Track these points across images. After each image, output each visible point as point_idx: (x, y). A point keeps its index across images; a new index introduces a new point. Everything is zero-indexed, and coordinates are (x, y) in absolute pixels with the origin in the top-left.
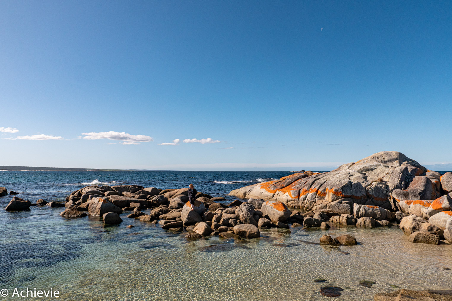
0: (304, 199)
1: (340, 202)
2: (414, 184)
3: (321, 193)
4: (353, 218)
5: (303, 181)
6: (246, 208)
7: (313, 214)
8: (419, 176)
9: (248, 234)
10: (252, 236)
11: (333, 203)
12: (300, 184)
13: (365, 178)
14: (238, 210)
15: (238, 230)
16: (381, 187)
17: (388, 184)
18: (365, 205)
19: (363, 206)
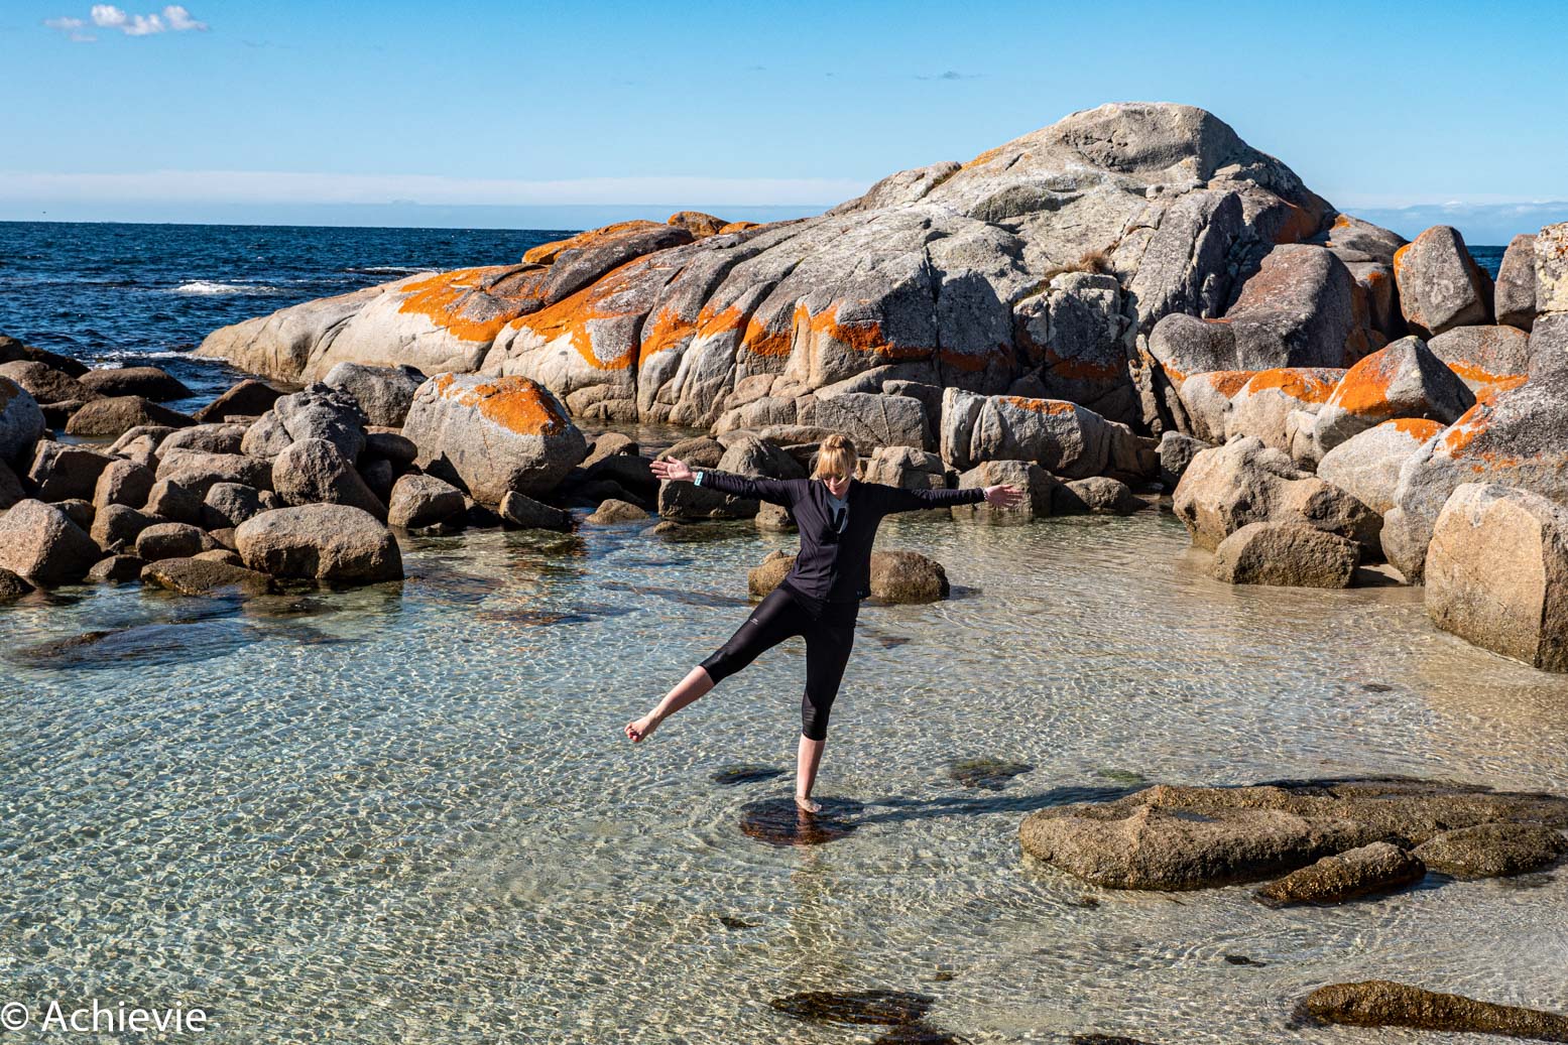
0: (668, 373)
1: (872, 387)
2: (1267, 286)
3: (765, 335)
4: (935, 466)
5: (664, 265)
6: (316, 420)
7: (716, 454)
8: (1293, 246)
9: (325, 564)
10: (352, 575)
11: (826, 394)
12: (646, 286)
13: (1014, 250)
14: (261, 432)
15: (266, 540)
16: (1094, 303)
17: (1134, 288)
18: (1005, 397)
19: (990, 402)
